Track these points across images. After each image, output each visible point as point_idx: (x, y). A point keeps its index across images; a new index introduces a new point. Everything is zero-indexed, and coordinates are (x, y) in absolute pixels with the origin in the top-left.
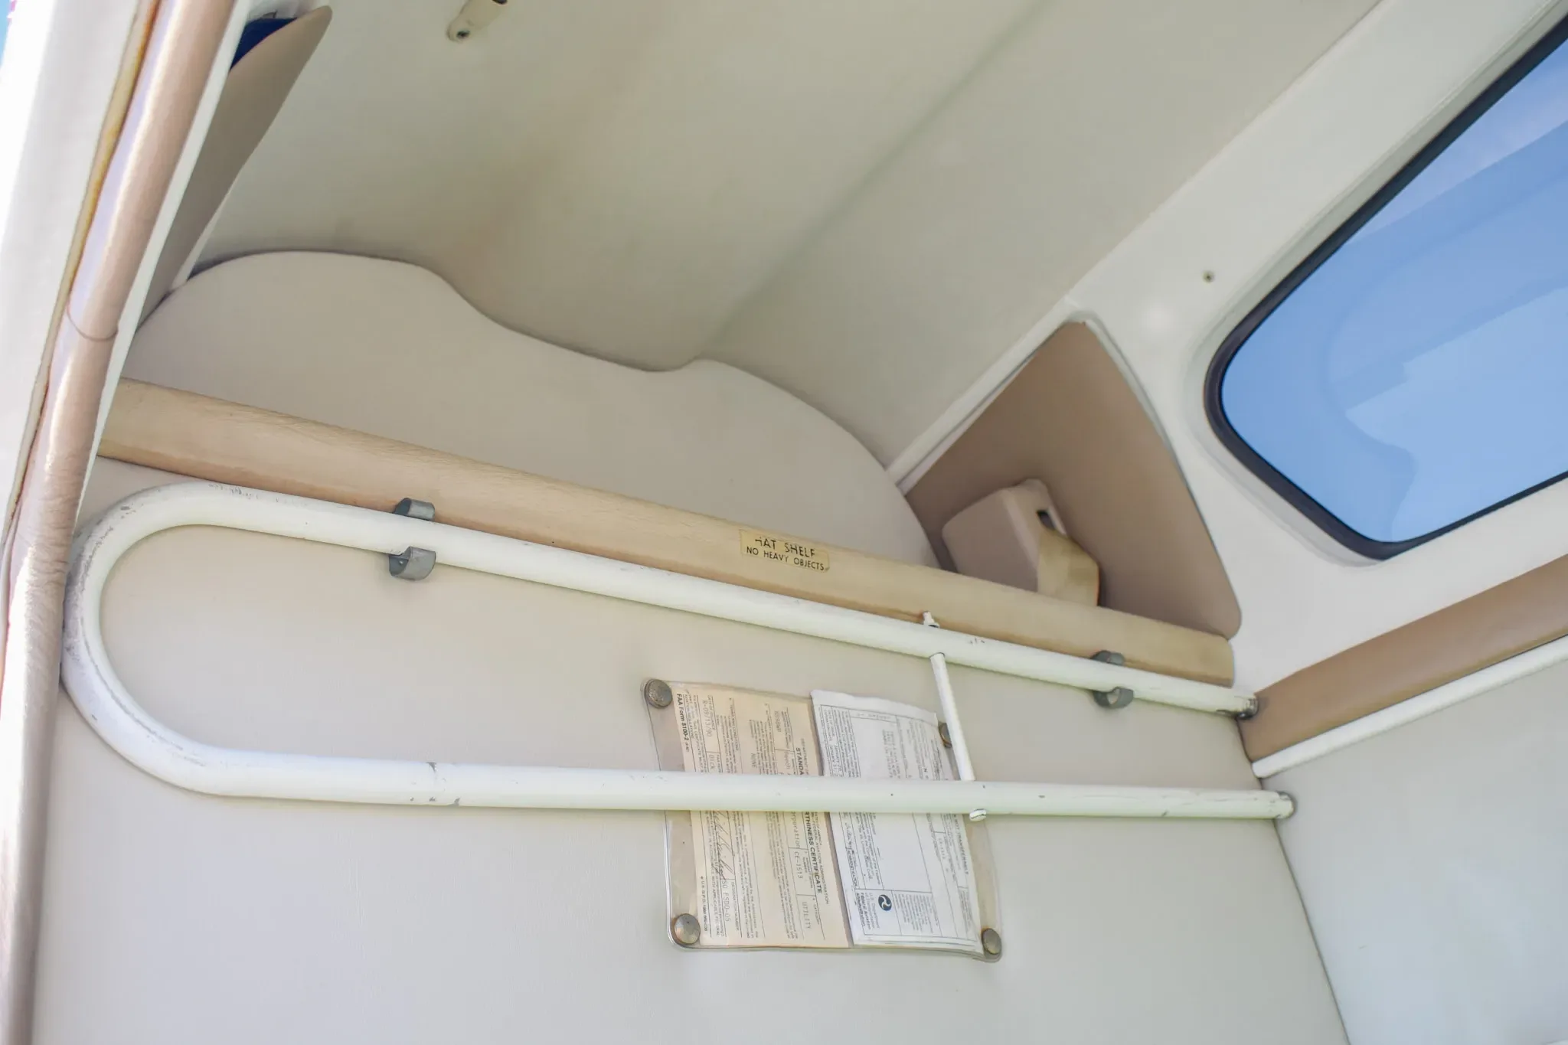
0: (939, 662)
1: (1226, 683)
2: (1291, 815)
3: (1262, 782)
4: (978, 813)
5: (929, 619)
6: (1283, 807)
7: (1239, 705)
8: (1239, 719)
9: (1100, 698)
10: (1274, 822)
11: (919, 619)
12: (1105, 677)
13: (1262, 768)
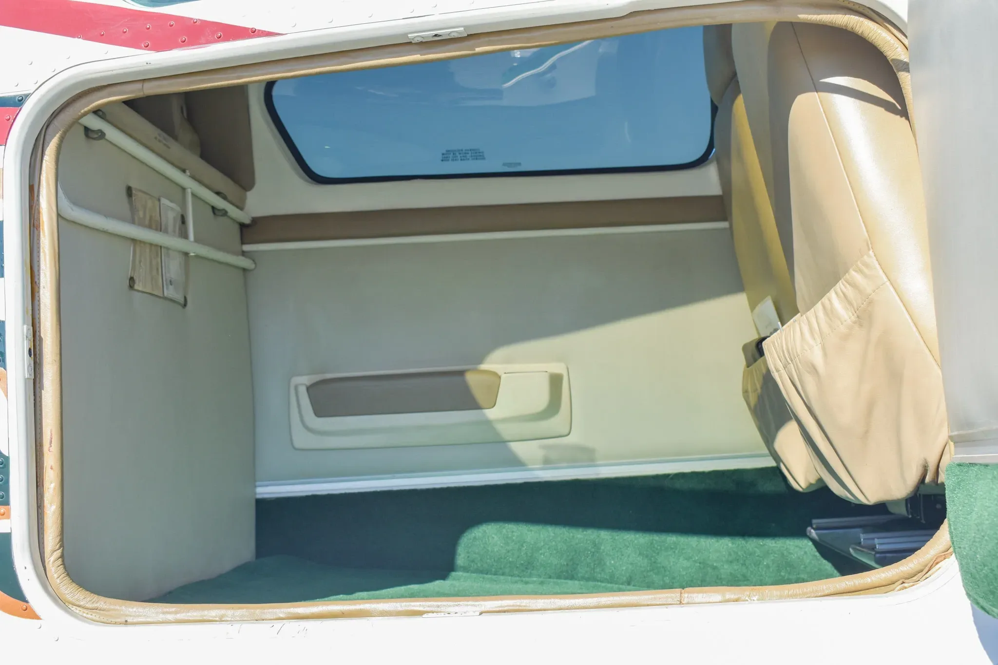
0: (189, 191)
1: (241, 208)
2: (255, 269)
3: (244, 253)
4: (193, 254)
5: (188, 173)
6: (253, 266)
7: (247, 221)
8: (243, 226)
9: (214, 208)
10: (245, 270)
11: (184, 171)
12: (220, 203)
13: (247, 248)
